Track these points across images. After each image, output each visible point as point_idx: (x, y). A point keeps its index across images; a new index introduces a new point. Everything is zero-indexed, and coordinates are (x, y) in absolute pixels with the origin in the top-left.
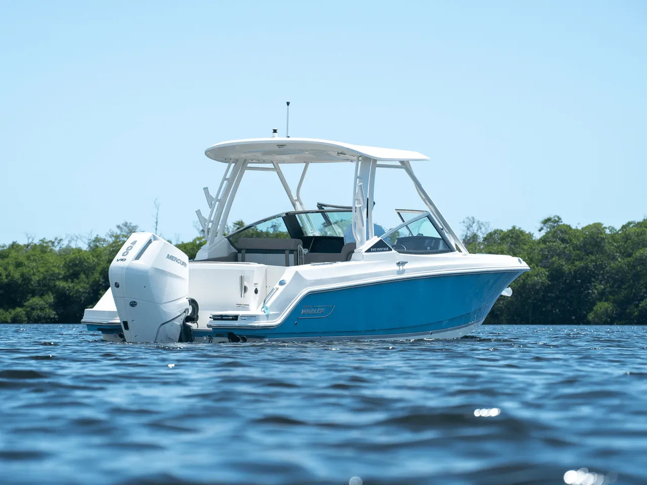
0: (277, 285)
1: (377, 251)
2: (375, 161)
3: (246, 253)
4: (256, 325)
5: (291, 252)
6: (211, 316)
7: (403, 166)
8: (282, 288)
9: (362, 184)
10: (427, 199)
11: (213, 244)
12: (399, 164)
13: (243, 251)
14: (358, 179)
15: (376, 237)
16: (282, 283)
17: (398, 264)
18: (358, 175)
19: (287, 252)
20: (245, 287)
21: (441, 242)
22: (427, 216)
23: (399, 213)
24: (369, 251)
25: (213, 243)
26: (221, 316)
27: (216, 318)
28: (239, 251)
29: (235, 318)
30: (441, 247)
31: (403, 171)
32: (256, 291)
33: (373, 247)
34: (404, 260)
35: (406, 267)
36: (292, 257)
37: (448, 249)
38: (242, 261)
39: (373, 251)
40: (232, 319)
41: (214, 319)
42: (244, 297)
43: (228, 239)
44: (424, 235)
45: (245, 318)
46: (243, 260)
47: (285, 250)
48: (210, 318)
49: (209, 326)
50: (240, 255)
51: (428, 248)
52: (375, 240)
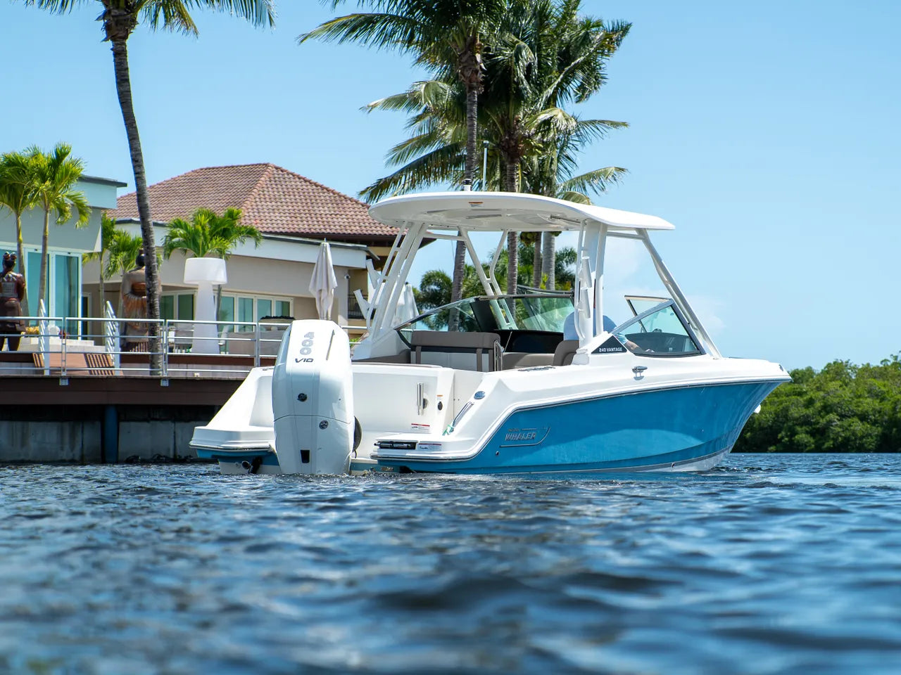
0: (472, 400)
1: (607, 352)
2: (605, 226)
3: (422, 351)
4: (442, 456)
5: (485, 350)
6: (376, 442)
7: (642, 237)
8: (479, 403)
9: (588, 258)
10: (670, 283)
11: (378, 338)
12: (635, 233)
13: (419, 348)
14: (582, 252)
15: (606, 332)
16: (479, 396)
17: (635, 370)
18: (583, 246)
19: (479, 351)
20: (424, 400)
21: (688, 341)
22: (671, 306)
23: (629, 301)
24: (596, 352)
25: (377, 335)
26: (392, 442)
27: (383, 445)
28: (413, 347)
29: (412, 446)
30: (687, 348)
31: (640, 242)
32: (440, 407)
33: (602, 346)
34: (643, 365)
35: (644, 373)
36: (485, 358)
37: (697, 351)
38: (416, 363)
39: (602, 352)
40: (408, 448)
41: (381, 447)
42: (423, 413)
43: (399, 332)
44: (663, 332)
45: (427, 446)
46: (418, 362)
47: (476, 348)
48: (375, 445)
49: (373, 457)
50: (413, 354)
51: (671, 349)
52: (604, 336)
